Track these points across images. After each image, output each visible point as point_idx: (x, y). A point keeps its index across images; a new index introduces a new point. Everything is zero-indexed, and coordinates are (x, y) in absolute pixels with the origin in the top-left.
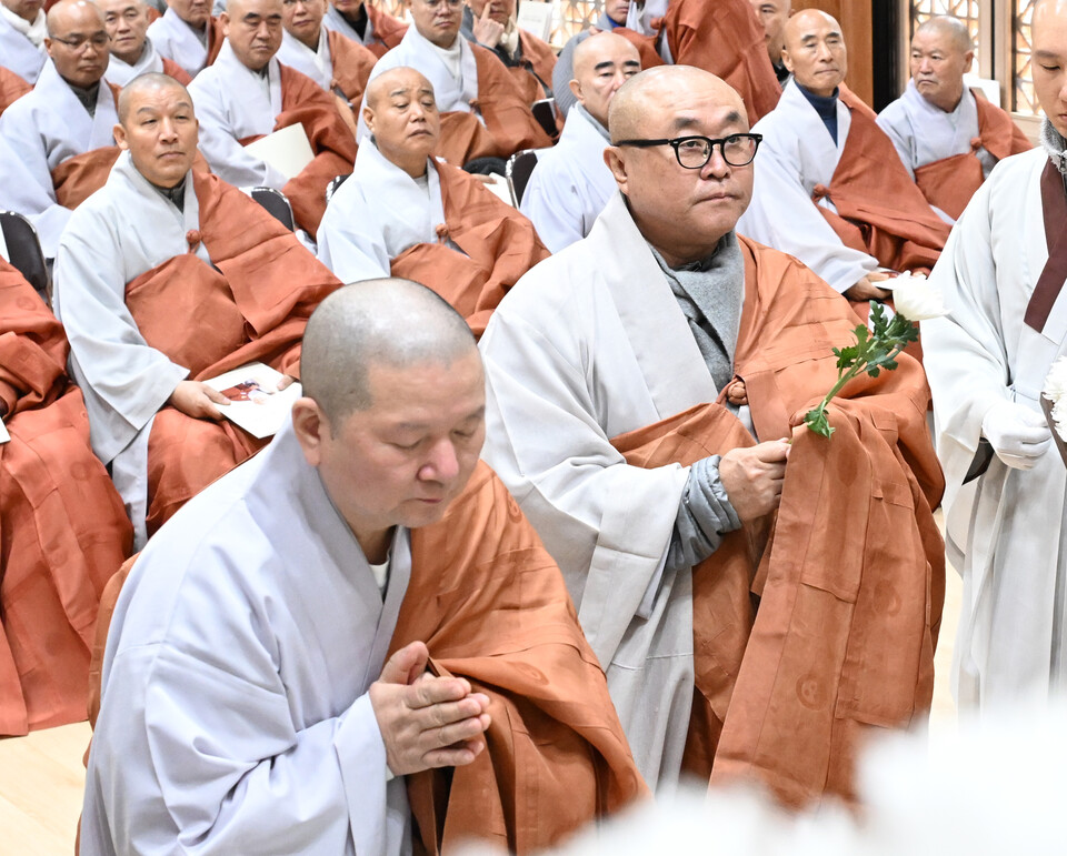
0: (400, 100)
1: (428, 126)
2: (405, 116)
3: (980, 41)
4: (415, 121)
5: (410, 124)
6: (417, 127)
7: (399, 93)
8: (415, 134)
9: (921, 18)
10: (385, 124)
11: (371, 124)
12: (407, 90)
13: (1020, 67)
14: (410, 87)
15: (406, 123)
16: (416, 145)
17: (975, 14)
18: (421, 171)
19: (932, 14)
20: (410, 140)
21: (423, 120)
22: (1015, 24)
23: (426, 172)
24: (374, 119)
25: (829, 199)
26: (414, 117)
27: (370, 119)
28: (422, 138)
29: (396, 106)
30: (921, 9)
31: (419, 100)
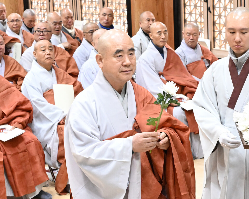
0: (43, 49)
1: (51, 56)
2: (44, 53)
3: (204, 29)
4: (47, 55)
5: (46, 56)
6: (48, 56)
7: (43, 47)
8: (48, 58)
9: (187, 22)
10: (39, 56)
11: (35, 56)
12: (45, 46)
13: (215, 36)
14: (46, 45)
15: (45, 56)
16: (48, 61)
17: (203, 21)
18: (50, 68)
19: (190, 21)
20: (46, 60)
21: (50, 54)
22: (214, 23)
23: (51, 69)
24: (36, 55)
25: (163, 76)
26: (47, 54)
27: (35, 54)
28: (49, 59)
29: (42, 51)
30: (187, 20)
31: (48, 49)
